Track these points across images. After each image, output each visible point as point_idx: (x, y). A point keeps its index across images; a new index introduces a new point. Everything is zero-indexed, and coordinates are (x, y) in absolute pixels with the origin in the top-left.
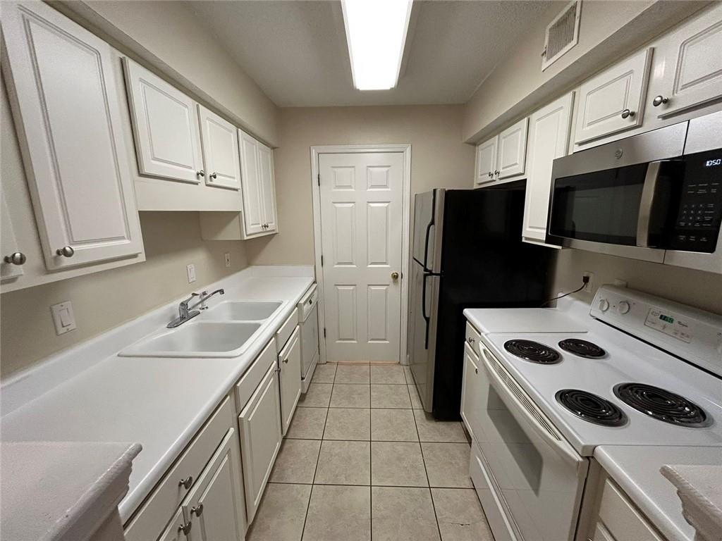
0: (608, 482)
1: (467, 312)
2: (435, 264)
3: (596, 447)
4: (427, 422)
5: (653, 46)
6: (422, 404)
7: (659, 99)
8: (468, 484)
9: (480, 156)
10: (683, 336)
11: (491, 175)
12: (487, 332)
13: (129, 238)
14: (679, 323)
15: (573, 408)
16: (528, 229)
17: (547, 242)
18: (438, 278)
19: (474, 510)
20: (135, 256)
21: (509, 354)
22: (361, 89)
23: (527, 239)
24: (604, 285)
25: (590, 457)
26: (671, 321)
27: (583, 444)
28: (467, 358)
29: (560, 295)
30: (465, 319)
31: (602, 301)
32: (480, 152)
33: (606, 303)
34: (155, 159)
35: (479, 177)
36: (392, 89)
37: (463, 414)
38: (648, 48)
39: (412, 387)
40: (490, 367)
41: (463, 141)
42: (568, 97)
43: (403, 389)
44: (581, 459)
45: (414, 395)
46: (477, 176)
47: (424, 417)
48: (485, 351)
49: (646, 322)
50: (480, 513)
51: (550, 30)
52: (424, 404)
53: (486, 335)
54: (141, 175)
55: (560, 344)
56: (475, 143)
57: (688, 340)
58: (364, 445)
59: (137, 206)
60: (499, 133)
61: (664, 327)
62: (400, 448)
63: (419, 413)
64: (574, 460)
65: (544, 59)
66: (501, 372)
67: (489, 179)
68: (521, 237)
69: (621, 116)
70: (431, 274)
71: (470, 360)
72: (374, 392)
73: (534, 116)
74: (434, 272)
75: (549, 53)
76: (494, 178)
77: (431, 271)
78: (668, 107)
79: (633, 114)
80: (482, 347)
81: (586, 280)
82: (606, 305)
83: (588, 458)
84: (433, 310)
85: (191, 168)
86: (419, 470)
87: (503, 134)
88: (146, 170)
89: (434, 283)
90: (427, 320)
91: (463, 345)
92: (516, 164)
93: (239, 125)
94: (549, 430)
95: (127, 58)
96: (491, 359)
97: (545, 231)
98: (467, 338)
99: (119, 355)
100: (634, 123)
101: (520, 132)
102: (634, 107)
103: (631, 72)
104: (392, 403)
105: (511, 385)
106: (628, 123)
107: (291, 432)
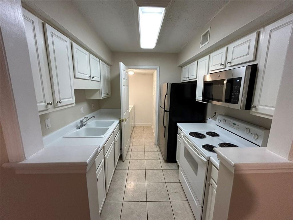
0: (213, 166)
1: (178, 124)
2: (167, 108)
3: (210, 157)
4: (165, 163)
5: (227, 46)
6: (163, 157)
7: (228, 62)
8: (178, 181)
9: (183, 71)
10: (238, 129)
11: (186, 78)
12: (184, 130)
13: (72, 98)
14: (237, 125)
15: (206, 149)
16: (197, 97)
17: (202, 101)
18: (169, 113)
19: (180, 188)
20: (73, 104)
21: (190, 136)
22: (143, 48)
23: (197, 100)
24: (220, 115)
25: (209, 160)
26: (235, 124)
27: (207, 156)
28: (178, 140)
29: (208, 118)
30: (177, 127)
31: (219, 120)
32: (183, 70)
33: (220, 120)
34: (79, 73)
35: (183, 78)
36: (153, 48)
37: (177, 159)
38: (226, 47)
39: (159, 152)
40: (185, 141)
41: (177, 66)
42: (208, 56)
43: (157, 153)
44: (206, 161)
45: (160, 154)
46: (182, 78)
47: (164, 162)
48: (183, 136)
49: (230, 125)
50: (182, 189)
51: (202, 36)
52: (164, 157)
53: (184, 131)
54: (75, 78)
55: (206, 133)
56: (181, 67)
57: (239, 130)
58: (143, 171)
59: (74, 88)
60: (189, 64)
61: (234, 126)
62: (155, 171)
63: (162, 161)
64: (205, 161)
65: (201, 44)
66: (188, 142)
67: (186, 79)
68: (196, 99)
69: (220, 65)
70: (166, 111)
71: (179, 140)
72: (146, 154)
73: (199, 60)
74: (167, 111)
75: (202, 43)
76: (187, 79)
77: (166, 110)
78: (230, 64)
79: (223, 65)
80: (182, 134)
81: (215, 113)
82: (220, 121)
83: (208, 160)
84: (167, 124)
85: (87, 75)
86: (162, 178)
87: (190, 65)
88: (77, 76)
89: (167, 115)
90: (165, 127)
91: (177, 135)
92: (194, 75)
93: (100, 59)
94: (199, 155)
95: (73, 42)
96: (185, 138)
97: (202, 97)
98: (178, 133)
99: (63, 137)
100: (223, 67)
101: (195, 65)
102: (223, 63)
103: (222, 52)
104: (152, 157)
105: (190, 145)
106: (222, 67)
107: (117, 167)
